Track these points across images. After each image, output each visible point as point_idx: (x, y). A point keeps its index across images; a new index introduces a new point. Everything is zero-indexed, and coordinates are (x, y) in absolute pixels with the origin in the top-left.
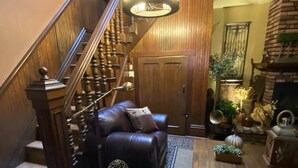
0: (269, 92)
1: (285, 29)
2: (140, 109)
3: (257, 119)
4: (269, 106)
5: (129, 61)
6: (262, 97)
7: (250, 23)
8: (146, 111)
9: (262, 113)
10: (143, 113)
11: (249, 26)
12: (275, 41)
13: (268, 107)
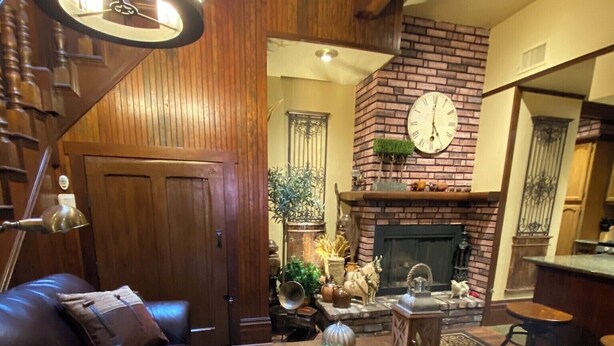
0: (367, 243)
1: (384, 132)
2: (110, 294)
3: (356, 291)
4: (370, 265)
5: (55, 166)
6: (357, 253)
7: (327, 116)
8: (128, 296)
9: (362, 280)
10: (118, 304)
11: (326, 121)
12: (371, 152)
13: (369, 268)
